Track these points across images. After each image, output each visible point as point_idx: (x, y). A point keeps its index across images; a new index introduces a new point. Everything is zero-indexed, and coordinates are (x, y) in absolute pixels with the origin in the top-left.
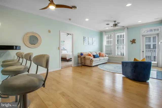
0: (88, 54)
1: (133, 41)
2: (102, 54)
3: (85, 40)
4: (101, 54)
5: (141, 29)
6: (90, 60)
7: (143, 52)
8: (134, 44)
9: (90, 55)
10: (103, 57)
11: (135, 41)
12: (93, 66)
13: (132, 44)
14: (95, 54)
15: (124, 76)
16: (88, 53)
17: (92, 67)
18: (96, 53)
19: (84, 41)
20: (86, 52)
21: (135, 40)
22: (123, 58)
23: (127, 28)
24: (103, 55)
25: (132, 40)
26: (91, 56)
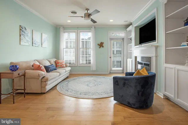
0: (33, 66)
1: (101, 45)
2: (61, 63)
3: (23, 33)
4: (58, 63)
5: (109, 31)
6: (40, 78)
7: (110, 57)
8: (102, 48)
9: (39, 68)
10: (63, 67)
11: (103, 45)
12: (47, 90)
13: (100, 48)
14: (48, 64)
15: (115, 102)
16: (32, 64)
17: (44, 93)
18: (50, 62)
19: (22, 36)
20: (26, 62)
21: (103, 43)
22: (90, 66)
23: (95, 27)
24: (63, 65)
25: (99, 44)
26: (42, 70)
